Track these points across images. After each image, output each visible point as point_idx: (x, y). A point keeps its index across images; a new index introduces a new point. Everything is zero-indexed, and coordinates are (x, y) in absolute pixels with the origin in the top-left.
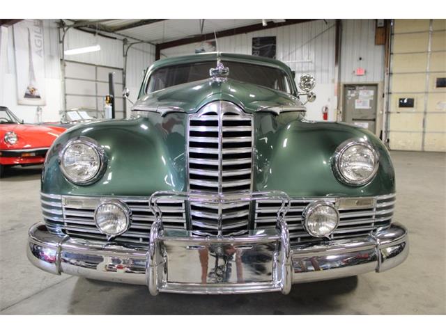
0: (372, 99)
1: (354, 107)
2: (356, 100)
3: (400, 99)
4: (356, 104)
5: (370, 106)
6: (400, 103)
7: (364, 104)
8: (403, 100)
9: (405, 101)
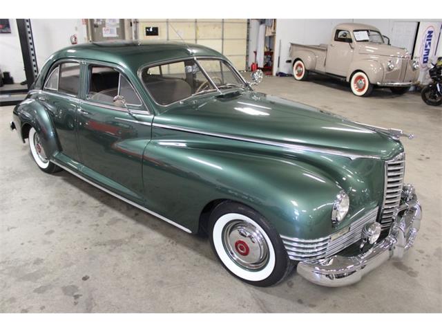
0: (118, 27)
1: (102, 35)
2: (104, 28)
3: (147, 28)
4: (104, 32)
5: (118, 34)
6: (147, 31)
7: (111, 32)
8: (149, 28)
9: (151, 30)
